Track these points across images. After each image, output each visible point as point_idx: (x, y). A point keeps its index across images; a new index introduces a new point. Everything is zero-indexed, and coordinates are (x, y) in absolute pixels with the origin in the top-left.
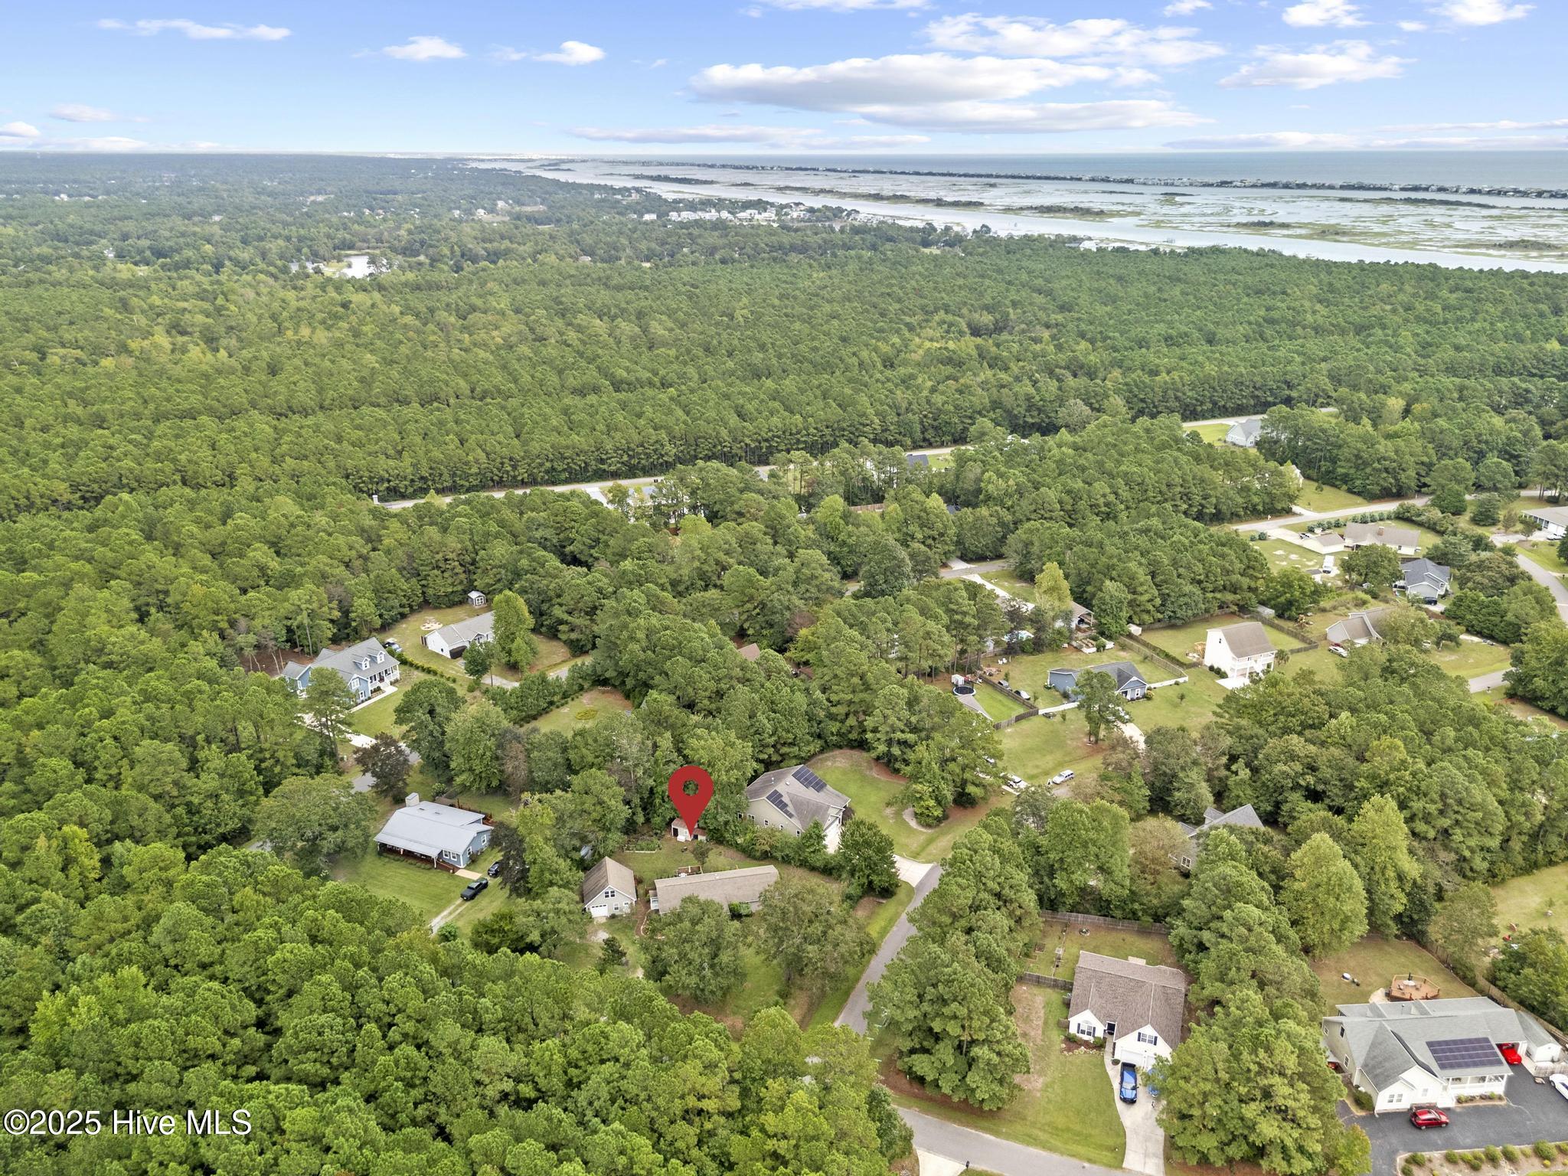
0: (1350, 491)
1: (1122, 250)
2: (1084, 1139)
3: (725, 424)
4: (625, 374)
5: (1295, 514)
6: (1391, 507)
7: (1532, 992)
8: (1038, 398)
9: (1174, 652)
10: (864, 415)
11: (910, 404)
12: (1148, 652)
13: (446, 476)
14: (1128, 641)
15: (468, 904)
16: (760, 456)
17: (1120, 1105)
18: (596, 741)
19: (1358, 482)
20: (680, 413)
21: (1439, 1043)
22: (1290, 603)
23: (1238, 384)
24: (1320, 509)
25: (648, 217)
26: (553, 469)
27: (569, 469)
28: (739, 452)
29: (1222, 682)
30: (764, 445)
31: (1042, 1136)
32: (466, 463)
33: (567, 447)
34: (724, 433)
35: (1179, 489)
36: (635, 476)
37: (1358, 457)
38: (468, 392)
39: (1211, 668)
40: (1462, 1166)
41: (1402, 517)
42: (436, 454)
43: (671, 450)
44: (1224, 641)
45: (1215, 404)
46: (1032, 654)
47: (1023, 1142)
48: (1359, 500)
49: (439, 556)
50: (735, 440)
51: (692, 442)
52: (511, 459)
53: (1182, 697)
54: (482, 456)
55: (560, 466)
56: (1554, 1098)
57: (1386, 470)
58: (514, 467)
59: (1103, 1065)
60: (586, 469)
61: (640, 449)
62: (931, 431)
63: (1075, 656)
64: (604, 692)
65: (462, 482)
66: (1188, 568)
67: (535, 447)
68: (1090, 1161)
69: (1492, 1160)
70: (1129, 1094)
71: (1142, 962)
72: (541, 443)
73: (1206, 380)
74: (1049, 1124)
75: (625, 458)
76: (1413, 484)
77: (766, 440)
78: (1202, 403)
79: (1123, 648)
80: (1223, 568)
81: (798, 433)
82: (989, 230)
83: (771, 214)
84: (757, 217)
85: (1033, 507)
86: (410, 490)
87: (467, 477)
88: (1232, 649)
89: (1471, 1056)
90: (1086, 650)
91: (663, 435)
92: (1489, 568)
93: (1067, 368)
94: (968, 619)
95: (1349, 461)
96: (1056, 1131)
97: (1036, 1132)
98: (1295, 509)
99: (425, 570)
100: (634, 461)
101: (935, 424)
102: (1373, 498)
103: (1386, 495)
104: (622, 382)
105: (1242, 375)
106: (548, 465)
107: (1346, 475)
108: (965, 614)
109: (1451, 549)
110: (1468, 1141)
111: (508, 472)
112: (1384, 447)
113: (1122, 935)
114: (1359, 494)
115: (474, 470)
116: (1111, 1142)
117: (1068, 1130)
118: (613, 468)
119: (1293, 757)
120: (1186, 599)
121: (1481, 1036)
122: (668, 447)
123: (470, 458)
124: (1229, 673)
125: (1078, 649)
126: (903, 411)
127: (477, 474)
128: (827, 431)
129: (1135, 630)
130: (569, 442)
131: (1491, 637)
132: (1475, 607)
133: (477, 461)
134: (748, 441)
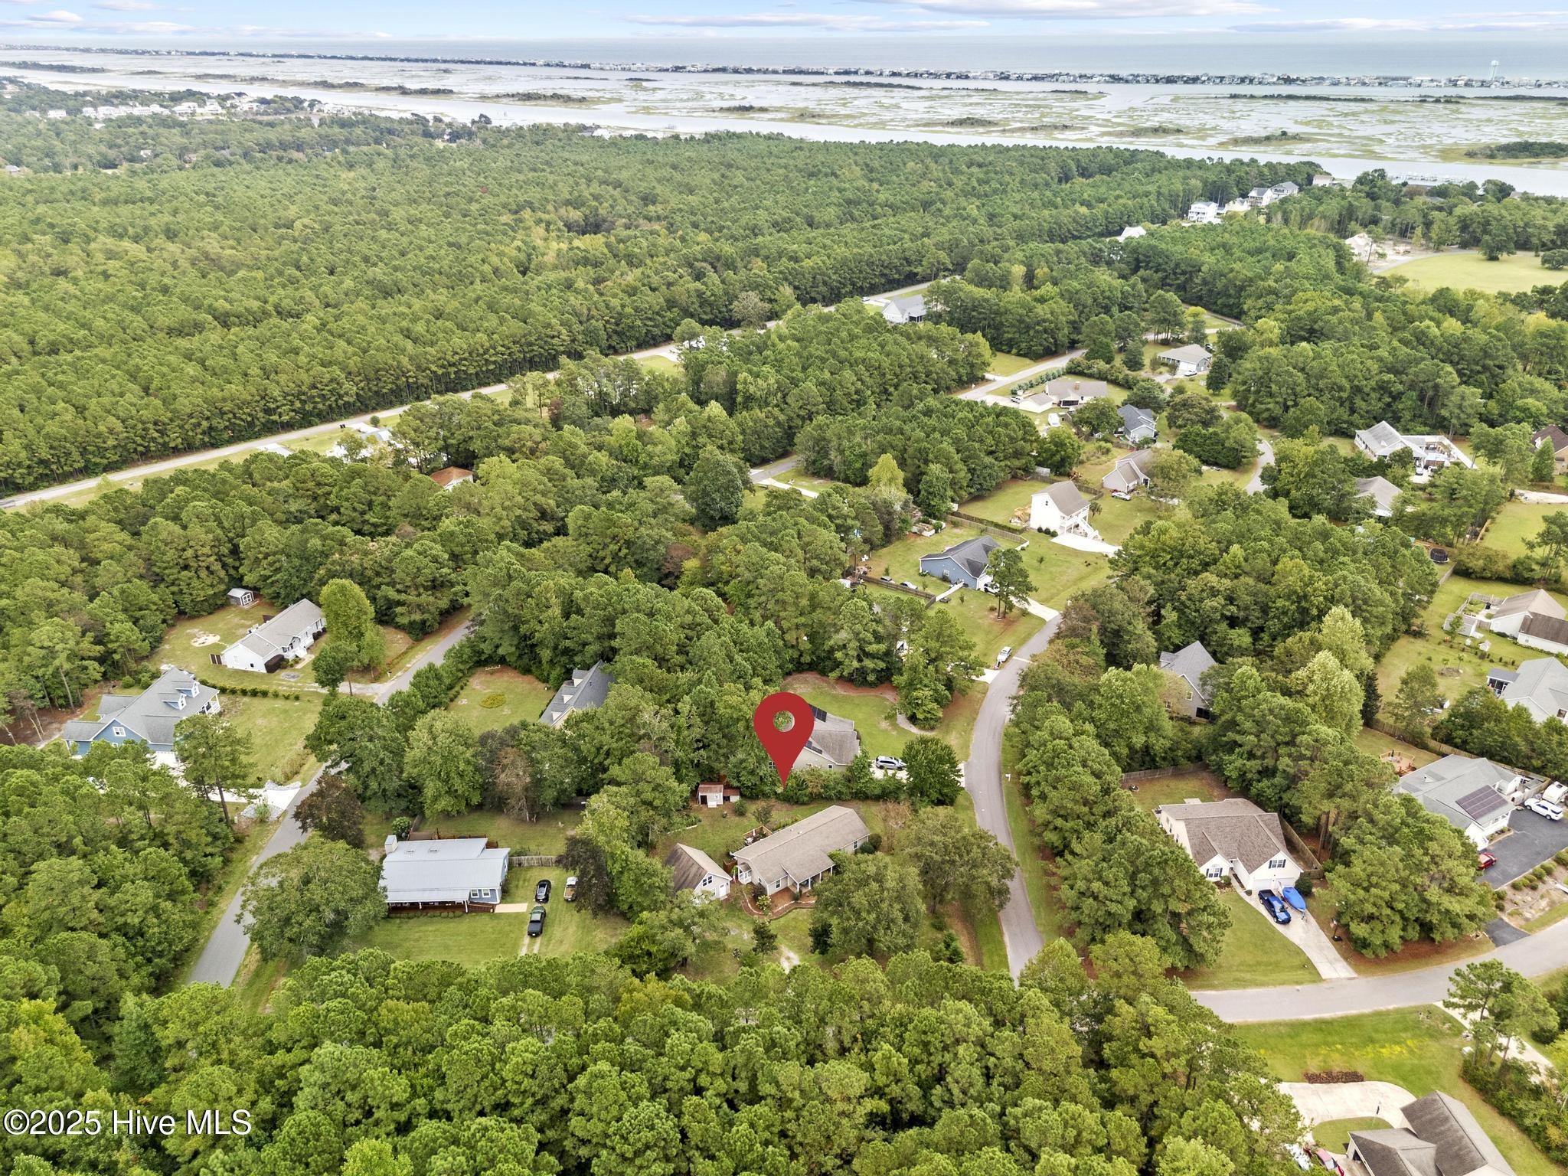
0: (1018, 355)
1: (640, 137)
2: (1276, 966)
3: (403, 351)
4: (227, 306)
5: (988, 381)
6: (1061, 363)
7: (1495, 741)
8: (709, 293)
9: (1000, 519)
10: (549, 325)
11: (589, 310)
12: (982, 526)
13: (76, 455)
14: (955, 518)
15: (539, 940)
16: (446, 383)
17: (1279, 928)
18: (611, 723)
19: (1023, 345)
20: (342, 343)
21: (1465, 799)
22: (1063, 460)
23: (870, 264)
24: (1007, 374)
25: (53, 114)
26: (211, 428)
27: (231, 427)
28: (426, 381)
29: (1054, 540)
30: (453, 369)
31: (1248, 976)
32: (99, 435)
33: (224, 400)
34: (405, 361)
35: (909, 369)
36: (310, 425)
37: (1021, 321)
38: (27, 347)
39: (1040, 530)
40: (1526, 890)
41: (1074, 371)
42: (52, 427)
43: (350, 388)
44: (1051, 502)
45: (853, 284)
46: (883, 546)
47: (1238, 986)
48: (1028, 361)
49: (189, 553)
50: (419, 368)
51: (372, 375)
52: (155, 424)
53: (1041, 560)
54: (119, 426)
55: (219, 423)
56: (1537, 818)
57: (1045, 331)
58: (162, 433)
59: (1241, 899)
60: (251, 424)
61: (314, 392)
62: (615, 337)
63: (919, 541)
64: (492, 673)
65: (98, 460)
66: (981, 441)
67: (184, 405)
68: (1297, 983)
69: (1540, 878)
70: (1282, 916)
71: (1196, 801)
72: (190, 399)
73: (844, 262)
74: (1241, 964)
75: (298, 404)
76: (1066, 341)
77: (454, 365)
78: (845, 286)
79: (955, 525)
80: (1008, 436)
81: (486, 352)
82: (488, 121)
83: (212, 108)
84: (199, 110)
85: (801, 403)
86: (31, 479)
87: (101, 451)
88: (1061, 509)
89: (1483, 805)
90: (925, 533)
91: (337, 371)
92: (1193, 406)
93: (705, 260)
94: (850, 522)
95: (1012, 326)
96: (1251, 967)
97: (1238, 975)
98: (988, 376)
99: (172, 573)
100: (309, 407)
101: (619, 329)
102: (1038, 357)
103: (1050, 353)
104: (227, 314)
105: (871, 256)
106: (205, 424)
107: (1011, 340)
108: (845, 517)
109: (1146, 393)
110: (1515, 869)
111: (154, 439)
112: (1041, 310)
113: (1165, 782)
114: (1025, 356)
115: (111, 442)
116: (1296, 962)
117: (1259, 964)
118: (285, 418)
119: (1214, 593)
120: (988, 471)
121: (1482, 785)
122: (347, 386)
123: (102, 428)
124: (1059, 531)
125: (919, 534)
126: (584, 319)
127: (115, 447)
128: (515, 348)
129: (955, 507)
130: (226, 393)
131: (1216, 464)
132: (1199, 440)
133: (111, 431)
134: (434, 368)
